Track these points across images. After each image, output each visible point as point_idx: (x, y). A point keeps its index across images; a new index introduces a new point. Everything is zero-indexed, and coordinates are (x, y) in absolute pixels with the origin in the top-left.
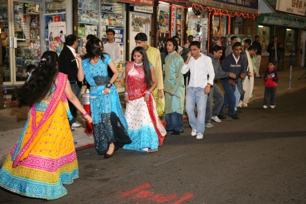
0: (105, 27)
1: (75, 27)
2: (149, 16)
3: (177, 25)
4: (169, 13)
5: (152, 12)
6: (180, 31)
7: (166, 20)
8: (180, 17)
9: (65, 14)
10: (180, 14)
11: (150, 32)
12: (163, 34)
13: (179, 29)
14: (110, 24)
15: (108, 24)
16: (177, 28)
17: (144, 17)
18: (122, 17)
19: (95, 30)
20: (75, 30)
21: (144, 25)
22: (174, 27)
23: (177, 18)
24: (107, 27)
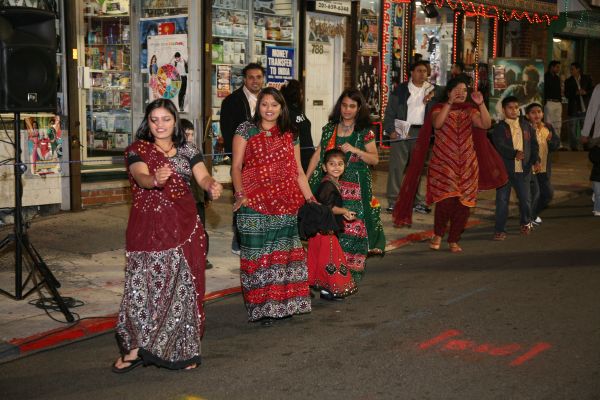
0: (260, 44)
1: (207, 46)
2: (343, 21)
3: (394, 38)
4: (378, 15)
5: (349, 13)
6: (399, 51)
7: (373, 30)
8: (398, 23)
9: (186, 19)
10: (399, 16)
11: (344, 55)
12: (367, 58)
13: (397, 47)
14: (269, 38)
15: (265, 38)
16: (393, 45)
17: (332, 23)
18: (290, 23)
19: (242, 51)
20: (207, 50)
21: (331, 40)
22: (387, 44)
23: (394, 24)
24: (263, 43)
